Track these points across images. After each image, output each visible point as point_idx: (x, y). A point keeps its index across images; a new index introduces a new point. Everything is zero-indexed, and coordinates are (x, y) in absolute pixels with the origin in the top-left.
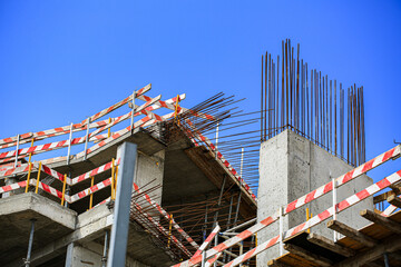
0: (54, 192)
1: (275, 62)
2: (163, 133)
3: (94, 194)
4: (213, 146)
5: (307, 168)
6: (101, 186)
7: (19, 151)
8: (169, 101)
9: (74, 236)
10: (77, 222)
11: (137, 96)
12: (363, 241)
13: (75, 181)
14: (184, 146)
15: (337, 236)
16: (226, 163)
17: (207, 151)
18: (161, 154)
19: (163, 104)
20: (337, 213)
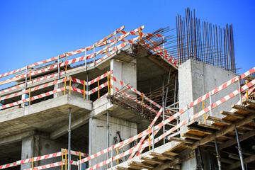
0: (79, 91)
2: (133, 51)
3: (100, 90)
4: (161, 53)
5: (202, 78)
6: (103, 86)
7: (60, 64)
8: (136, 30)
9: (92, 113)
10: (93, 106)
11: (117, 32)
13: (90, 83)
14: (146, 55)
16: (170, 60)
17: (159, 56)
18: (135, 61)
19: (132, 33)
20: (212, 109)
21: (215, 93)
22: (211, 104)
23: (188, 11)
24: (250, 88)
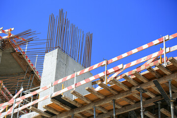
1: (56, 18)
2: (2, 44)
5: (64, 66)
8: (6, 31)
12: (85, 101)
15: (74, 97)
16: (29, 61)
19: (3, 31)
20: (76, 87)
21: (80, 74)
22: (75, 83)
23: (61, 12)
24: (115, 72)
